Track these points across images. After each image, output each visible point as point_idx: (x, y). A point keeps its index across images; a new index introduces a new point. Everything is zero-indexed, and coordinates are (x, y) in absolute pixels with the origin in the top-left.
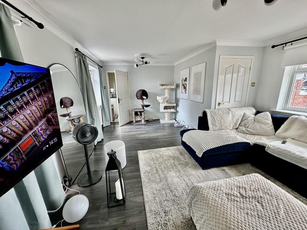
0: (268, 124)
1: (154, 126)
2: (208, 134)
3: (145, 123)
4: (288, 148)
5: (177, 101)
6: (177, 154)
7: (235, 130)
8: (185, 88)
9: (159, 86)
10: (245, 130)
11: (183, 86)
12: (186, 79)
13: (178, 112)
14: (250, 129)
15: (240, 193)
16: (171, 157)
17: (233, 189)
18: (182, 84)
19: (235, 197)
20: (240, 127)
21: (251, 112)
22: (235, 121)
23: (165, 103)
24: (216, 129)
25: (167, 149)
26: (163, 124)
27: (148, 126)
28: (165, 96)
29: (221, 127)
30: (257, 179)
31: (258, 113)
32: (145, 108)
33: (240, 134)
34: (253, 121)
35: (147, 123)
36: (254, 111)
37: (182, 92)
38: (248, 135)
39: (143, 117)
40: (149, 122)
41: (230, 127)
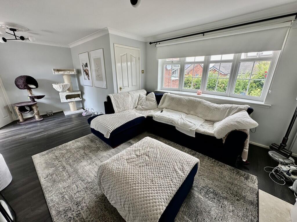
0: (154, 100)
1: (55, 120)
2: (114, 117)
3: (41, 119)
4: (163, 115)
5: (81, 89)
6: (88, 142)
7: (135, 109)
8: (87, 74)
9: (53, 71)
10: (141, 107)
11: (85, 72)
12: (86, 64)
13: (85, 100)
14: (144, 106)
15: (136, 155)
16: (80, 148)
17: (132, 154)
18: (83, 70)
19: (133, 159)
20: (138, 106)
21: (144, 93)
22: (134, 101)
23: (66, 91)
24: (121, 111)
25: (75, 141)
26: (69, 116)
27: (46, 122)
28: (64, 84)
29: (124, 108)
30: (147, 140)
31: (148, 93)
32: (36, 100)
33: (139, 111)
34: (146, 100)
35: (45, 119)
36: (146, 92)
37: (85, 79)
38: (143, 111)
39: (35, 112)
40: (48, 117)
41: (131, 107)
